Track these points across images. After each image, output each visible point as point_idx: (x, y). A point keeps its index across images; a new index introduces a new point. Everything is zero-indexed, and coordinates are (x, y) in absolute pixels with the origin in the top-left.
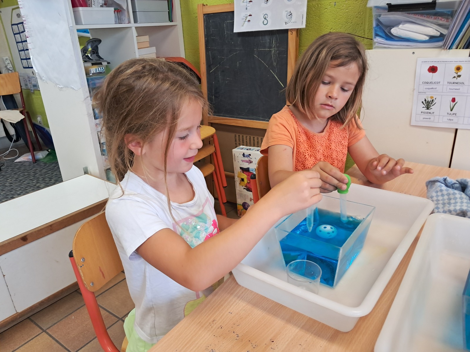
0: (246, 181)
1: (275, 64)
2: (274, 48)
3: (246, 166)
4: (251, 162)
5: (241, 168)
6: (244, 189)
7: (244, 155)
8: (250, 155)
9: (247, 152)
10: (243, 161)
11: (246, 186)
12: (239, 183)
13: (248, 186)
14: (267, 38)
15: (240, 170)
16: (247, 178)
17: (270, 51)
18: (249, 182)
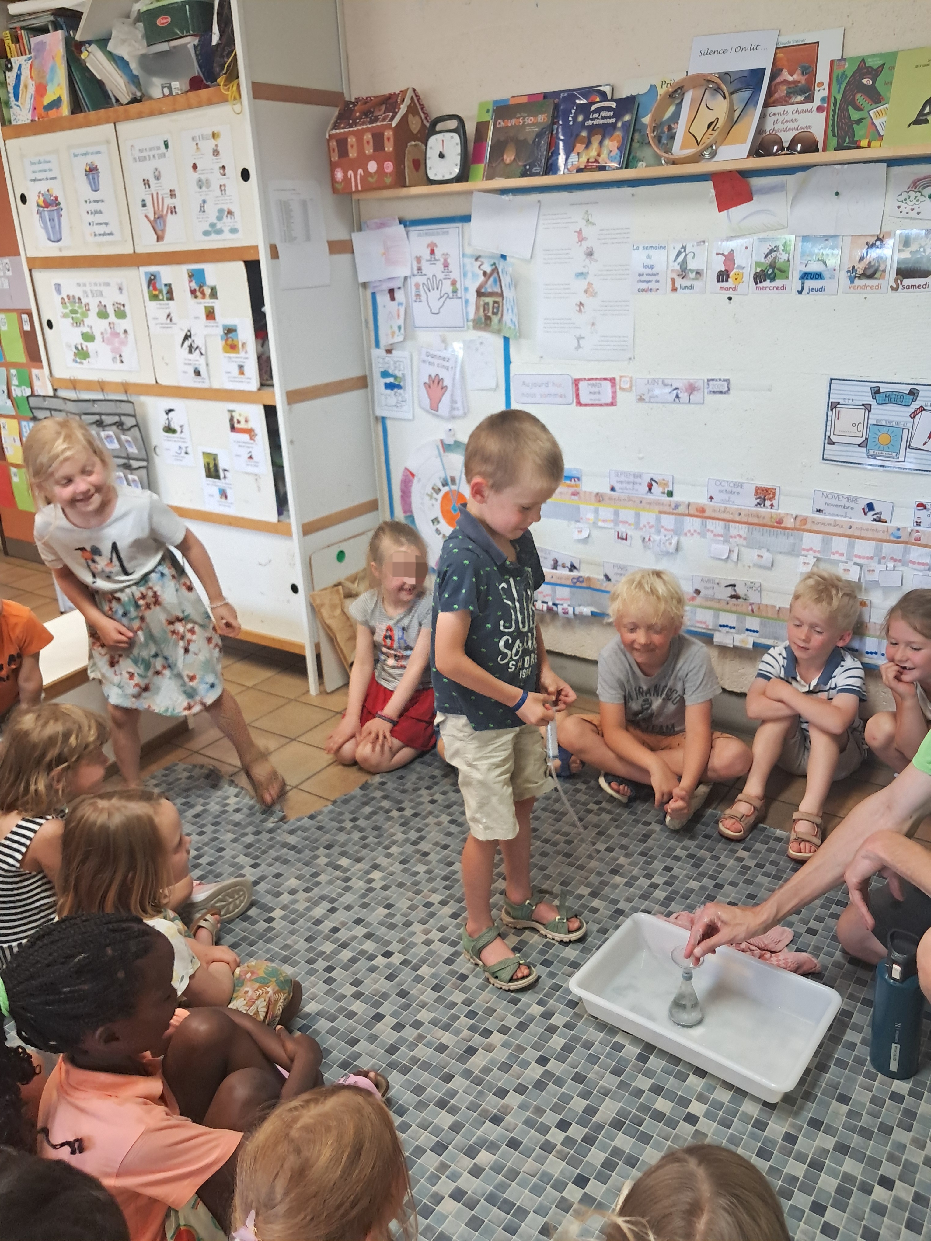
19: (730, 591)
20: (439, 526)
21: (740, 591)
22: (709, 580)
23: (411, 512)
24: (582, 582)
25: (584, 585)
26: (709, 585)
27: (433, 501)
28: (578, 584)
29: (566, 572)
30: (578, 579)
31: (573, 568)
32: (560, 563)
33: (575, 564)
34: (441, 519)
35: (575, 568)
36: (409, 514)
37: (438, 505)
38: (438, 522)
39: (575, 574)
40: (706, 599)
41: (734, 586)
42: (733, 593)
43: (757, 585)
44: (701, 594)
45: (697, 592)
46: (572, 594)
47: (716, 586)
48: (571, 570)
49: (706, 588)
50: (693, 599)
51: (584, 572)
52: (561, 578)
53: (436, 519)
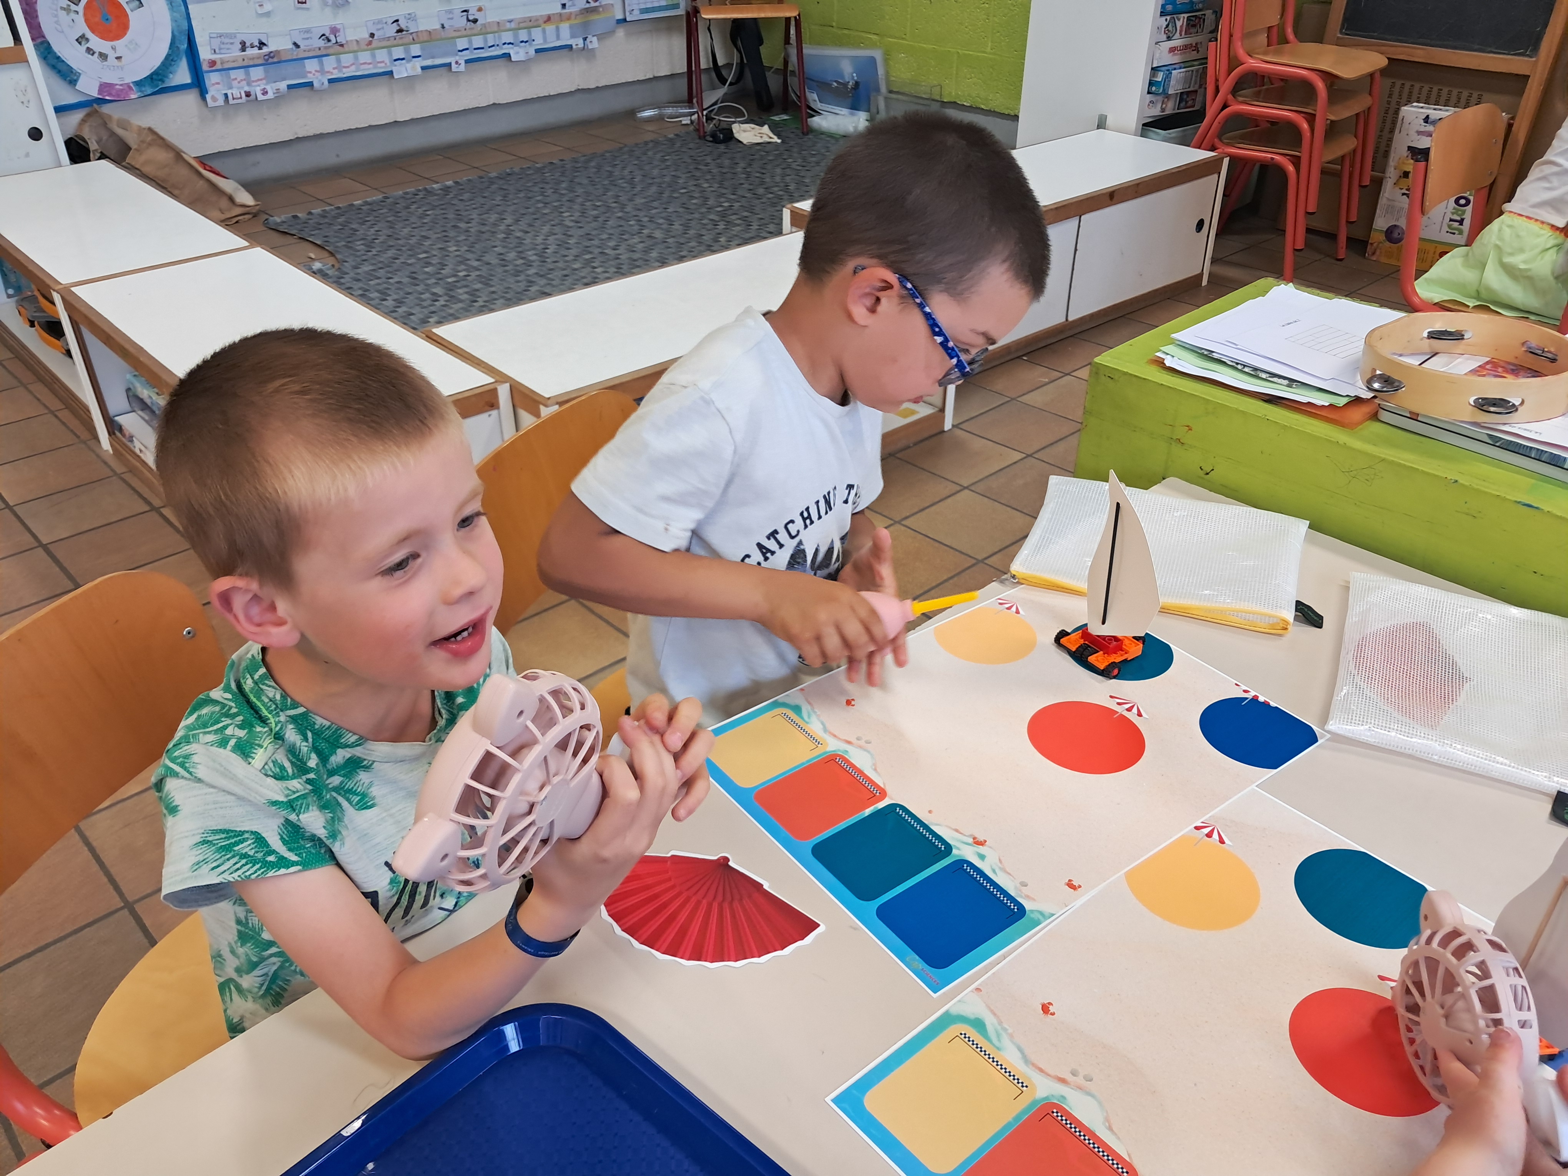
3: (1424, 143)
6: (1404, 194)
7: (1426, 120)
9: (1434, 115)
10: (1419, 133)
12: (1395, 181)
19: (395, 27)
20: (88, 45)
21: (403, 24)
22: (380, 22)
23: (44, 37)
24: (272, 58)
25: (275, 60)
26: (380, 26)
27: (73, 15)
28: (271, 60)
29: (255, 51)
30: (270, 55)
31: (262, 44)
32: (248, 44)
33: (264, 41)
34: (89, 35)
35: (264, 44)
36: (39, 40)
37: (80, 19)
38: (87, 40)
39: (265, 50)
40: (380, 40)
41: (397, 21)
42: (398, 28)
43: (413, 15)
44: (376, 37)
45: (372, 35)
46: (266, 71)
47: (385, 25)
48: (260, 48)
49: (378, 30)
50: (370, 43)
51: (272, 47)
52: (253, 59)
53: (83, 36)
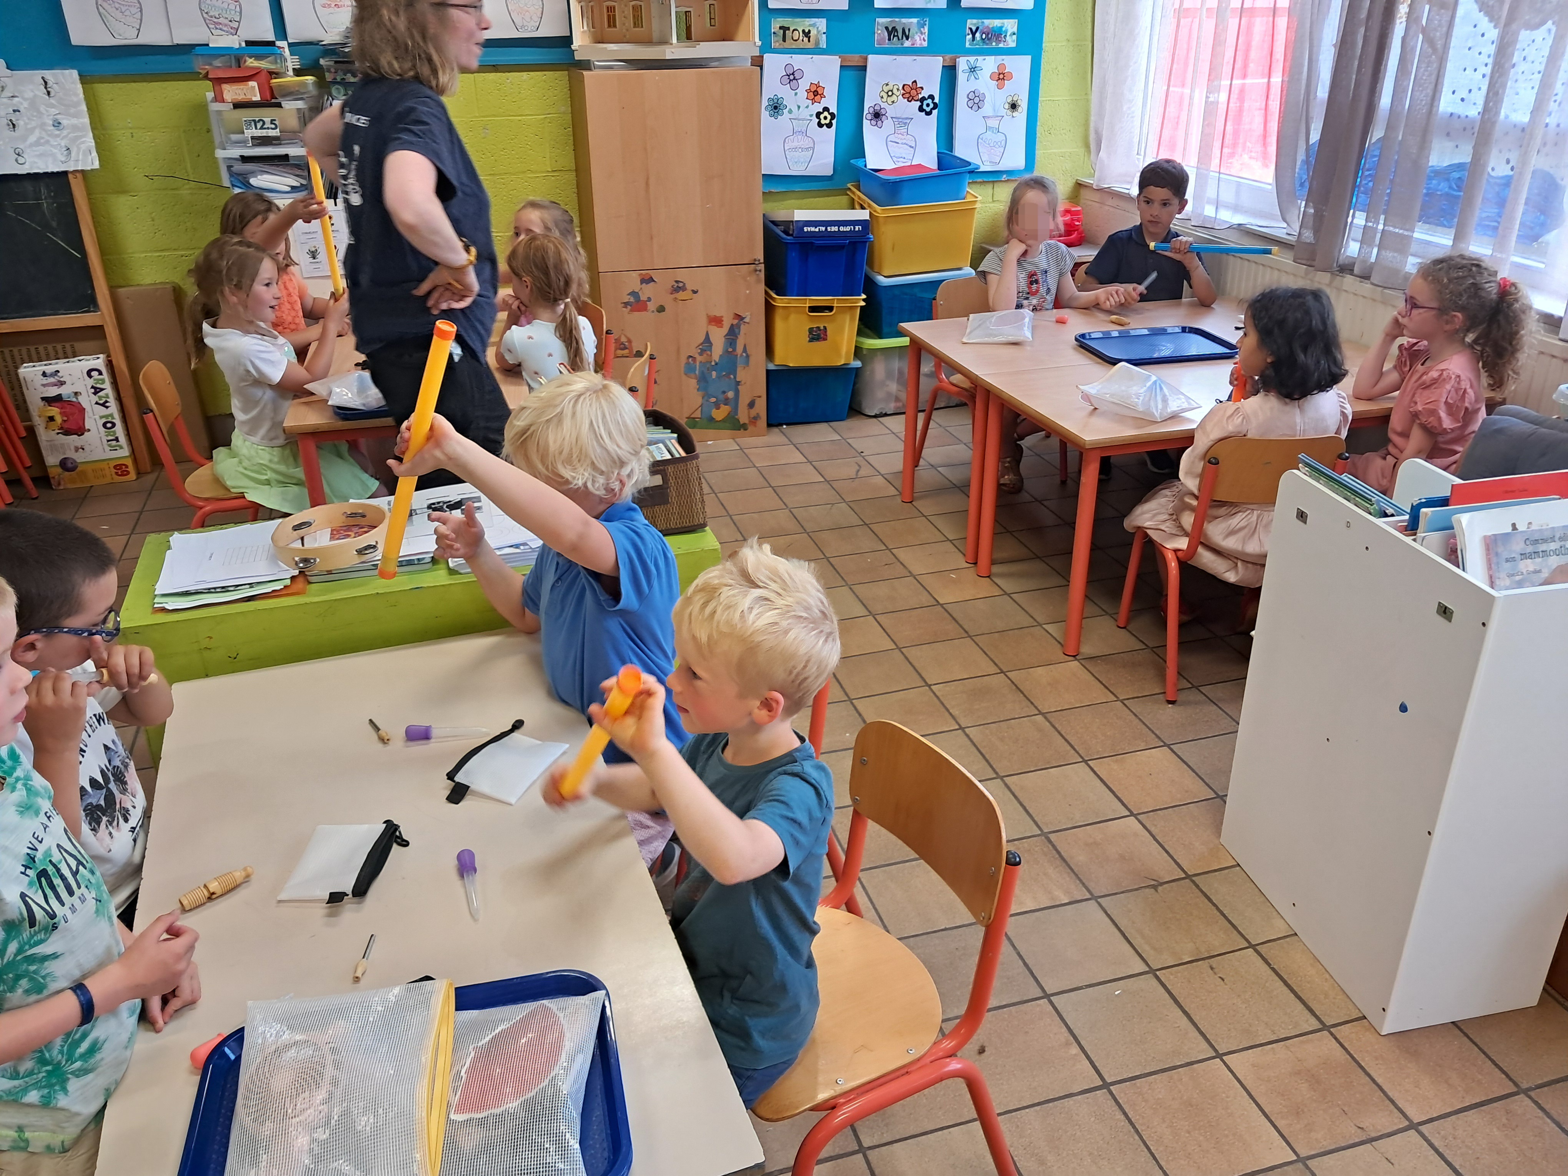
0: (59, 419)
1: (54, 224)
2: (46, 199)
3: (53, 392)
4: (62, 383)
5: (43, 399)
6: (58, 433)
7: (44, 374)
8: (58, 371)
9: (50, 369)
10: (44, 385)
11: (61, 428)
12: (45, 426)
13: (66, 426)
14: (29, 186)
15: (42, 403)
16: (60, 413)
17: (39, 205)
18: (65, 418)
